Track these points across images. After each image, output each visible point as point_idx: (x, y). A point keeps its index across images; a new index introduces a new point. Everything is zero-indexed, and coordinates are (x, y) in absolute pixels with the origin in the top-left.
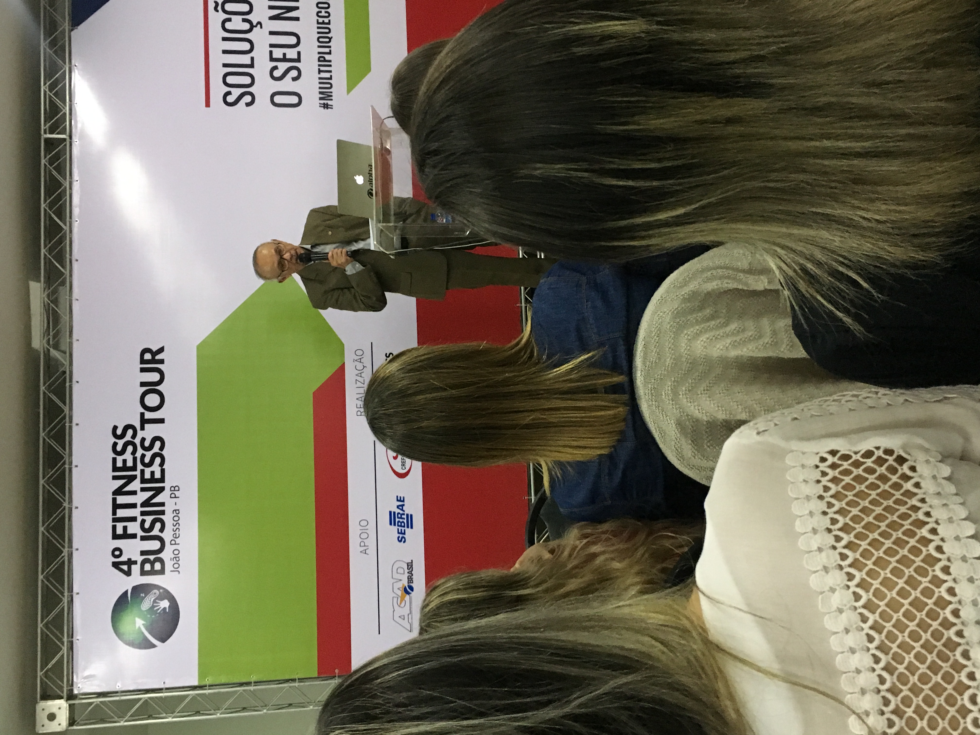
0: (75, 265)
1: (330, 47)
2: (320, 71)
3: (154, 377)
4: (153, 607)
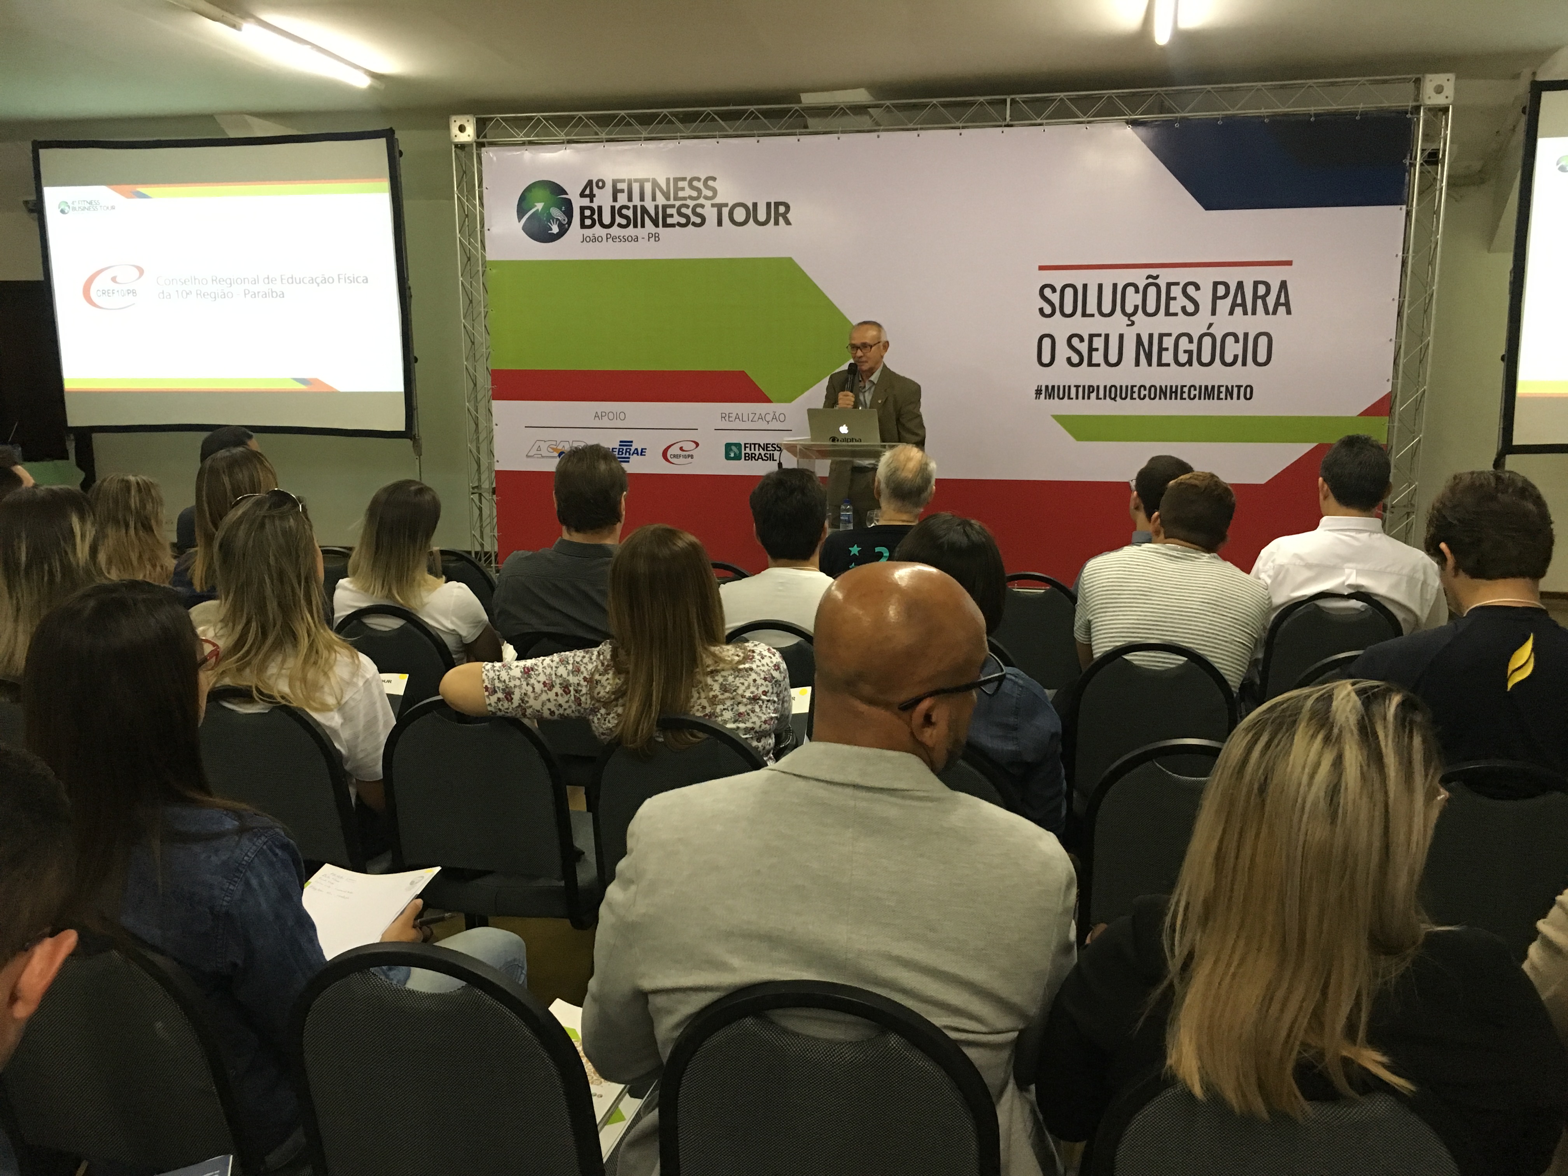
0: (872, 135)
1: (1105, 398)
2: (1077, 387)
3: (762, 217)
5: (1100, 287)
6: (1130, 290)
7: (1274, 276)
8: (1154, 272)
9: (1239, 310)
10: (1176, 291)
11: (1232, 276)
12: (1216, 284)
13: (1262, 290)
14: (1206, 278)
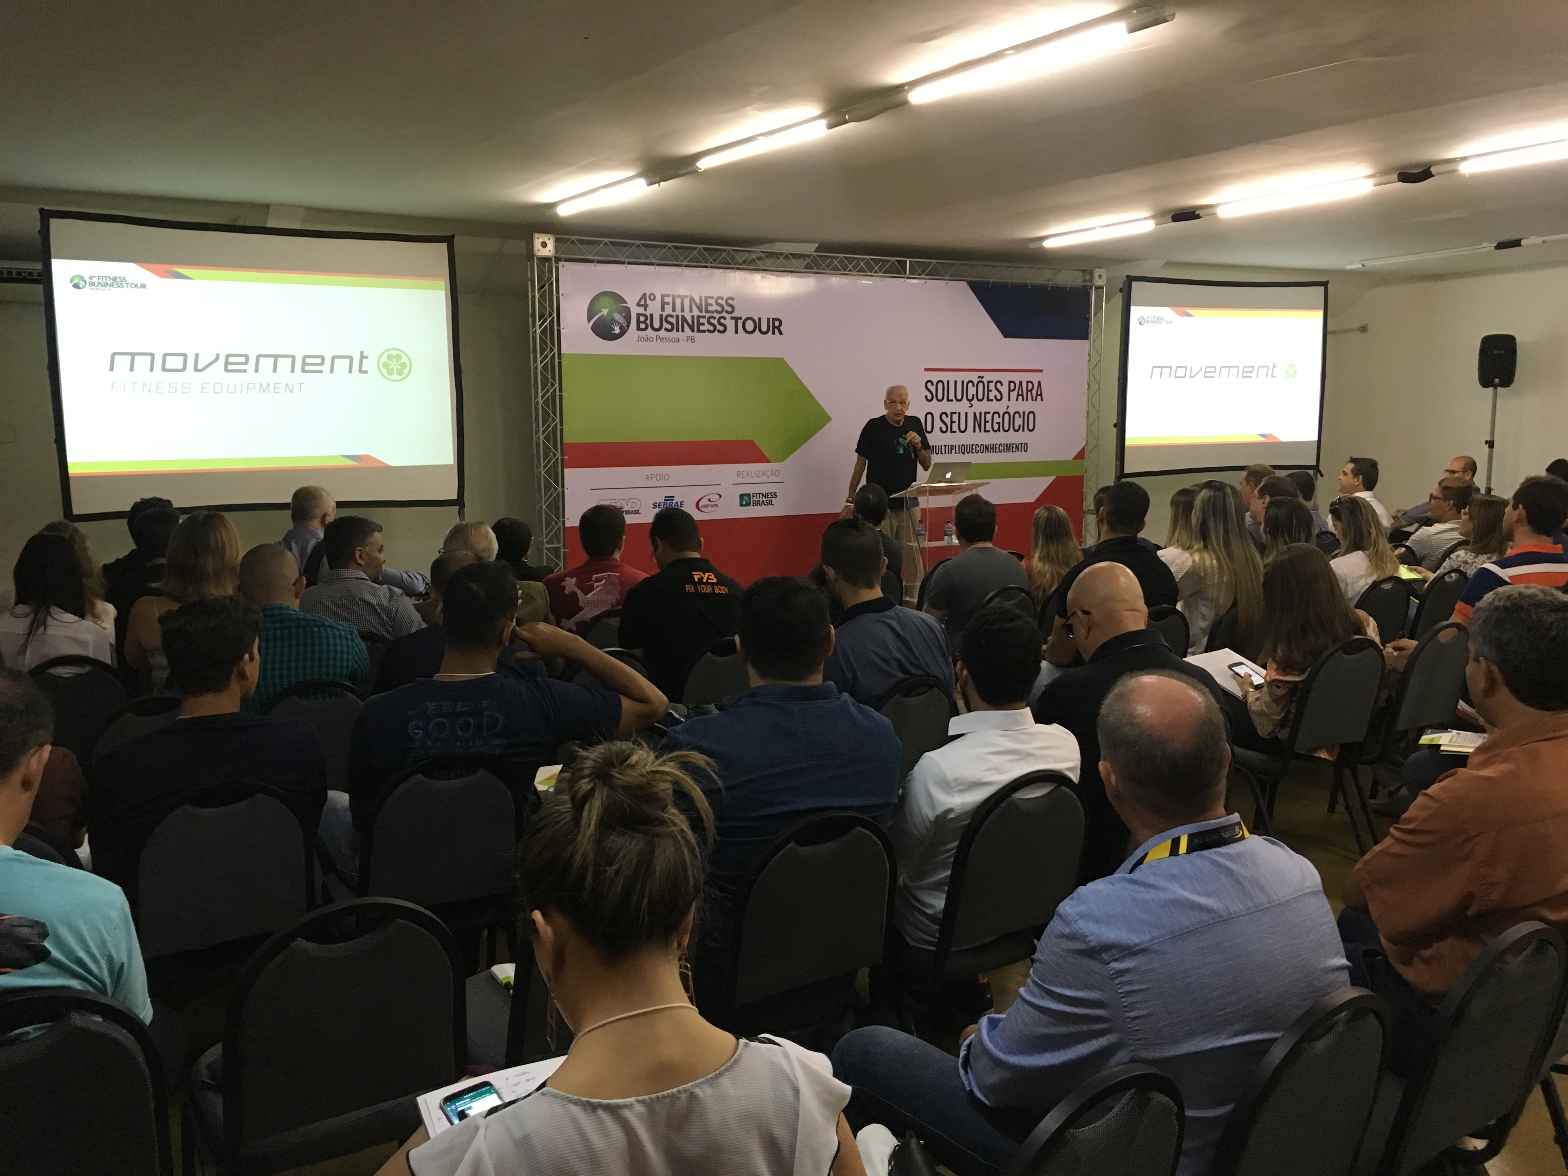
1: (959, 453)
2: (945, 446)
3: (764, 328)
4: (616, 322)
5: (956, 382)
6: (970, 385)
7: (1034, 378)
8: (981, 374)
9: (1020, 398)
10: (992, 386)
11: (1016, 377)
12: (1010, 382)
13: (1030, 385)
14: (1005, 378)
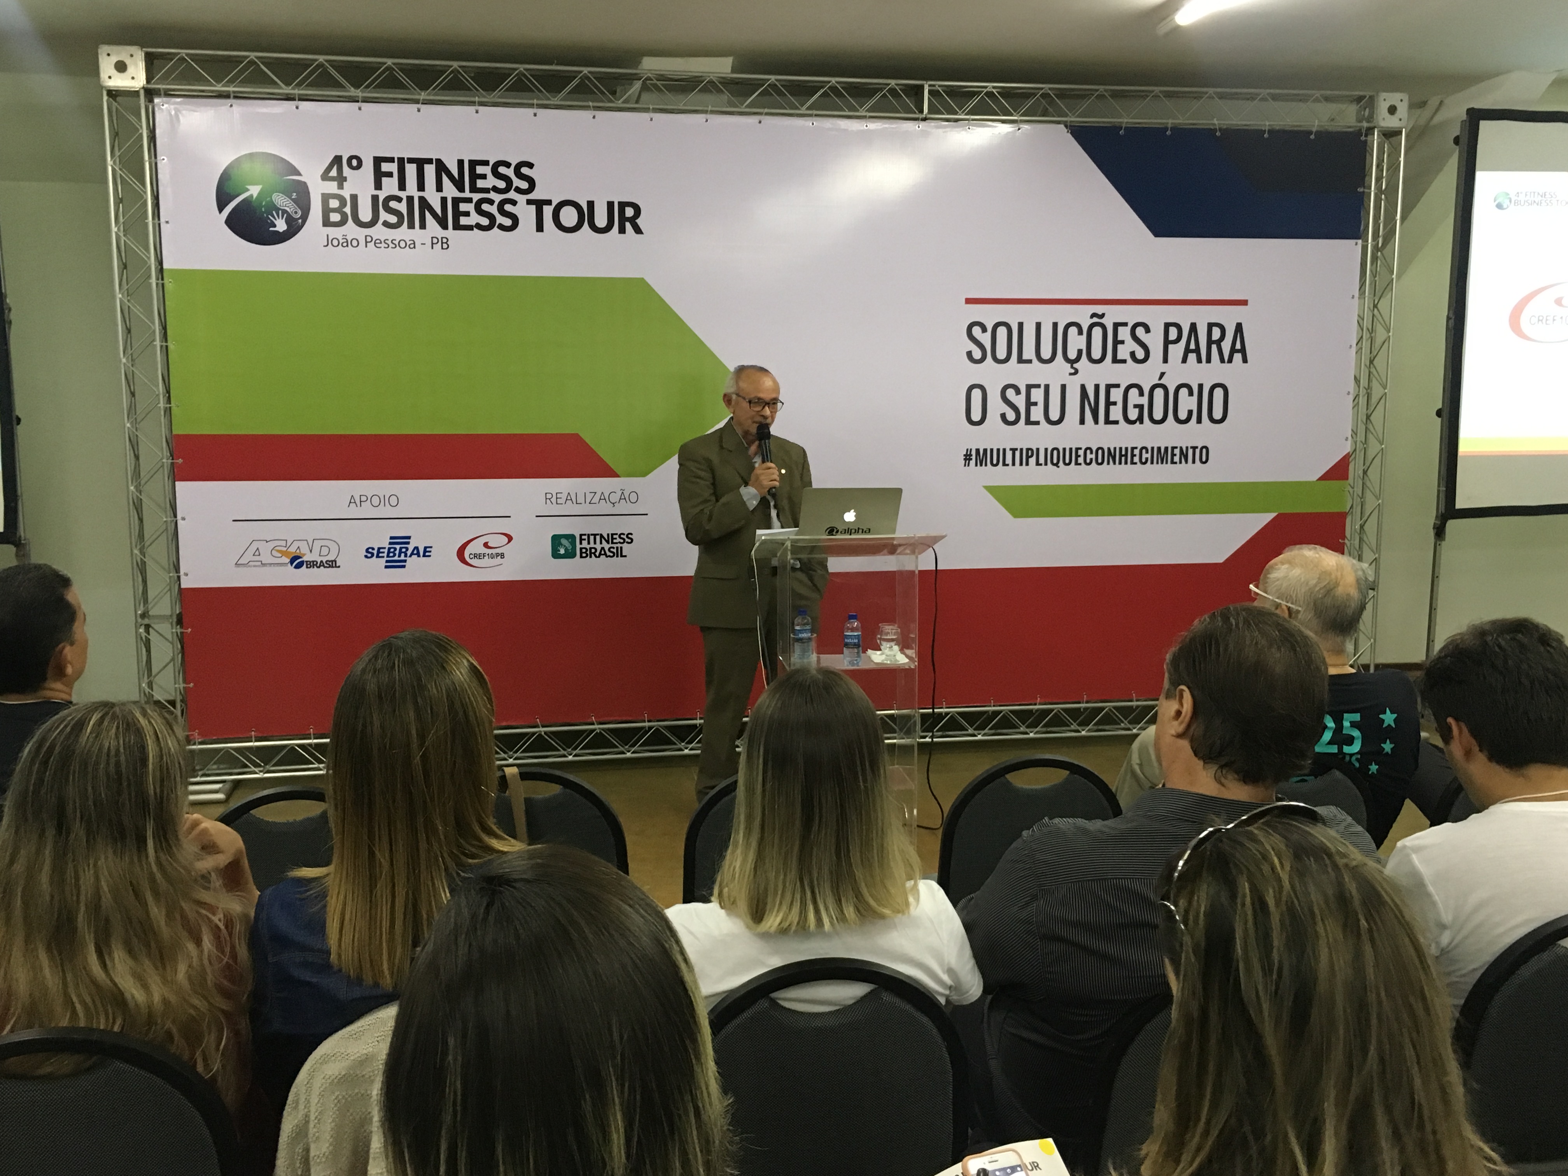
0: (752, 120)
1: (1046, 464)
2: (1014, 450)
3: (601, 220)
4: (277, 210)
6: (1073, 331)
7: (1229, 317)
8: (1099, 309)
9: (1192, 357)
10: (1124, 333)
11: (1184, 316)
12: (1167, 326)
13: (1216, 334)
14: (1156, 317)
